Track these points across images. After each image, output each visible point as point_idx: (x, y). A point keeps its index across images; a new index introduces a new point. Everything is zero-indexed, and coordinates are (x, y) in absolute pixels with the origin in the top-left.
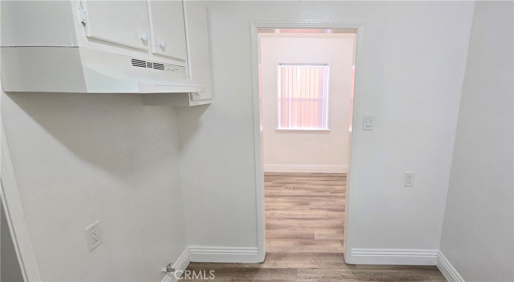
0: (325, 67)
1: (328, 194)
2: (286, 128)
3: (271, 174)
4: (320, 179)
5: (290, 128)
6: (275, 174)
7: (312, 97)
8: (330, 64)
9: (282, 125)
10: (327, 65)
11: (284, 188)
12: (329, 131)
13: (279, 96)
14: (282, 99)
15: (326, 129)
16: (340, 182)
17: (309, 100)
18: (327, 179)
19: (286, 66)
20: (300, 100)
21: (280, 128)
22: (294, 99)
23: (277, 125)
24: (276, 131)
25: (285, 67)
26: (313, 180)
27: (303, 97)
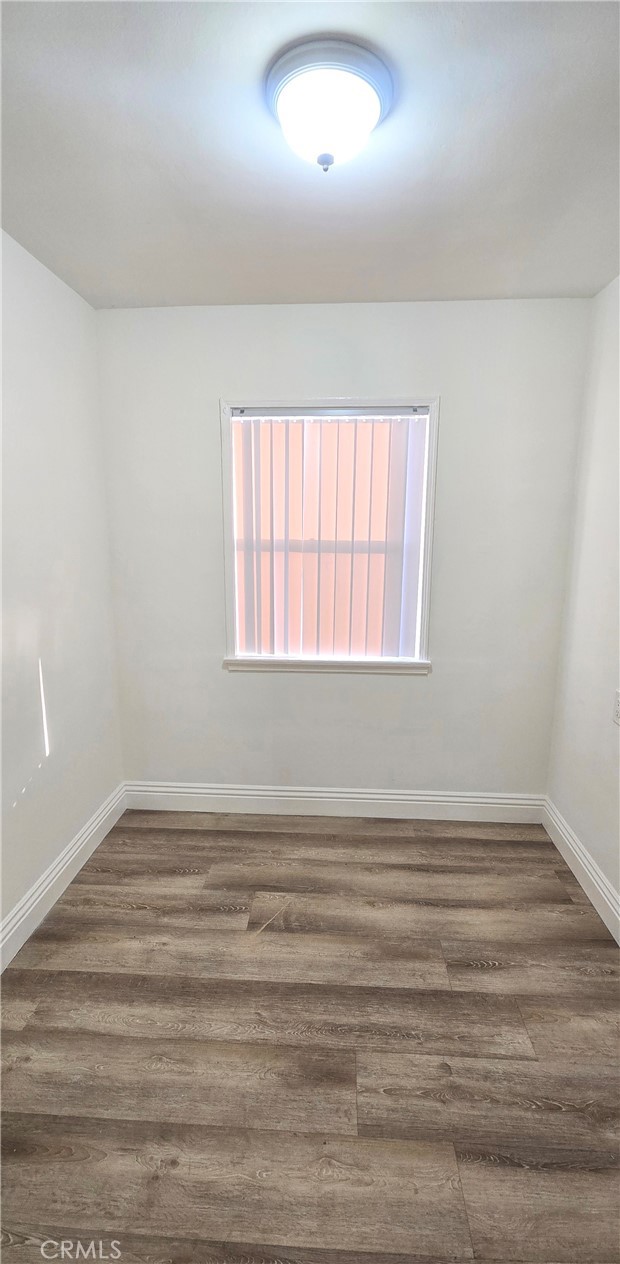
0: (416, 417)
1: (437, 977)
2: (264, 655)
3: (208, 824)
4: (394, 857)
5: (279, 655)
6: (224, 825)
7: (362, 536)
8: (434, 407)
9: (250, 642)
10: (424, 409)
11: (242, 921)
12: (427, 668)
13: (237, 533)
14: (249, 547)
15: (416, 658)
16: (477, 880)
17: (352, 548)
18: (418, 861)
19: (262, 419)
20: (318, 548)
21: (241, 654)
22: (291, 547)
23: (228, 643)
24: (228, 664)
25: (257, 423)
26: (369, 868)
27: (328, 536)
